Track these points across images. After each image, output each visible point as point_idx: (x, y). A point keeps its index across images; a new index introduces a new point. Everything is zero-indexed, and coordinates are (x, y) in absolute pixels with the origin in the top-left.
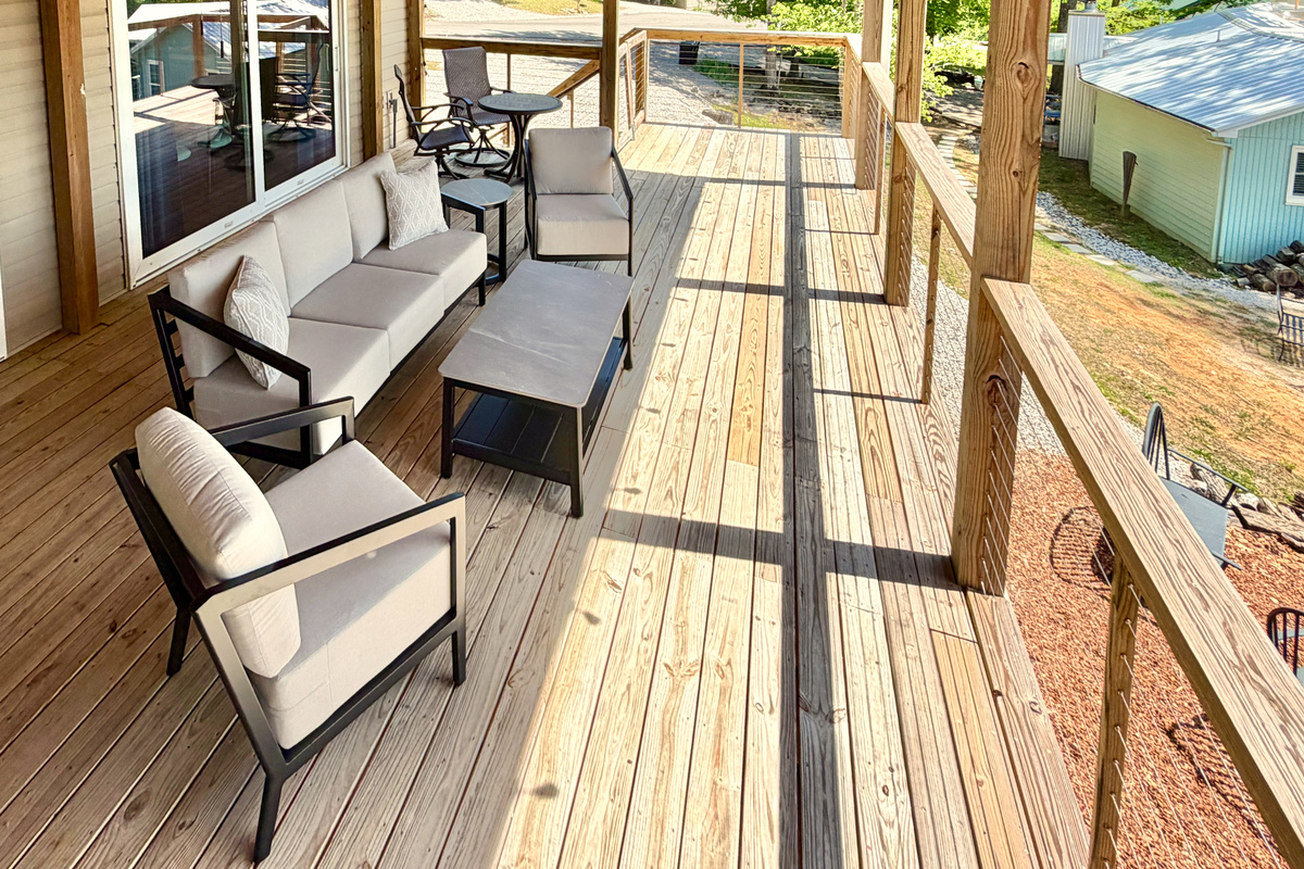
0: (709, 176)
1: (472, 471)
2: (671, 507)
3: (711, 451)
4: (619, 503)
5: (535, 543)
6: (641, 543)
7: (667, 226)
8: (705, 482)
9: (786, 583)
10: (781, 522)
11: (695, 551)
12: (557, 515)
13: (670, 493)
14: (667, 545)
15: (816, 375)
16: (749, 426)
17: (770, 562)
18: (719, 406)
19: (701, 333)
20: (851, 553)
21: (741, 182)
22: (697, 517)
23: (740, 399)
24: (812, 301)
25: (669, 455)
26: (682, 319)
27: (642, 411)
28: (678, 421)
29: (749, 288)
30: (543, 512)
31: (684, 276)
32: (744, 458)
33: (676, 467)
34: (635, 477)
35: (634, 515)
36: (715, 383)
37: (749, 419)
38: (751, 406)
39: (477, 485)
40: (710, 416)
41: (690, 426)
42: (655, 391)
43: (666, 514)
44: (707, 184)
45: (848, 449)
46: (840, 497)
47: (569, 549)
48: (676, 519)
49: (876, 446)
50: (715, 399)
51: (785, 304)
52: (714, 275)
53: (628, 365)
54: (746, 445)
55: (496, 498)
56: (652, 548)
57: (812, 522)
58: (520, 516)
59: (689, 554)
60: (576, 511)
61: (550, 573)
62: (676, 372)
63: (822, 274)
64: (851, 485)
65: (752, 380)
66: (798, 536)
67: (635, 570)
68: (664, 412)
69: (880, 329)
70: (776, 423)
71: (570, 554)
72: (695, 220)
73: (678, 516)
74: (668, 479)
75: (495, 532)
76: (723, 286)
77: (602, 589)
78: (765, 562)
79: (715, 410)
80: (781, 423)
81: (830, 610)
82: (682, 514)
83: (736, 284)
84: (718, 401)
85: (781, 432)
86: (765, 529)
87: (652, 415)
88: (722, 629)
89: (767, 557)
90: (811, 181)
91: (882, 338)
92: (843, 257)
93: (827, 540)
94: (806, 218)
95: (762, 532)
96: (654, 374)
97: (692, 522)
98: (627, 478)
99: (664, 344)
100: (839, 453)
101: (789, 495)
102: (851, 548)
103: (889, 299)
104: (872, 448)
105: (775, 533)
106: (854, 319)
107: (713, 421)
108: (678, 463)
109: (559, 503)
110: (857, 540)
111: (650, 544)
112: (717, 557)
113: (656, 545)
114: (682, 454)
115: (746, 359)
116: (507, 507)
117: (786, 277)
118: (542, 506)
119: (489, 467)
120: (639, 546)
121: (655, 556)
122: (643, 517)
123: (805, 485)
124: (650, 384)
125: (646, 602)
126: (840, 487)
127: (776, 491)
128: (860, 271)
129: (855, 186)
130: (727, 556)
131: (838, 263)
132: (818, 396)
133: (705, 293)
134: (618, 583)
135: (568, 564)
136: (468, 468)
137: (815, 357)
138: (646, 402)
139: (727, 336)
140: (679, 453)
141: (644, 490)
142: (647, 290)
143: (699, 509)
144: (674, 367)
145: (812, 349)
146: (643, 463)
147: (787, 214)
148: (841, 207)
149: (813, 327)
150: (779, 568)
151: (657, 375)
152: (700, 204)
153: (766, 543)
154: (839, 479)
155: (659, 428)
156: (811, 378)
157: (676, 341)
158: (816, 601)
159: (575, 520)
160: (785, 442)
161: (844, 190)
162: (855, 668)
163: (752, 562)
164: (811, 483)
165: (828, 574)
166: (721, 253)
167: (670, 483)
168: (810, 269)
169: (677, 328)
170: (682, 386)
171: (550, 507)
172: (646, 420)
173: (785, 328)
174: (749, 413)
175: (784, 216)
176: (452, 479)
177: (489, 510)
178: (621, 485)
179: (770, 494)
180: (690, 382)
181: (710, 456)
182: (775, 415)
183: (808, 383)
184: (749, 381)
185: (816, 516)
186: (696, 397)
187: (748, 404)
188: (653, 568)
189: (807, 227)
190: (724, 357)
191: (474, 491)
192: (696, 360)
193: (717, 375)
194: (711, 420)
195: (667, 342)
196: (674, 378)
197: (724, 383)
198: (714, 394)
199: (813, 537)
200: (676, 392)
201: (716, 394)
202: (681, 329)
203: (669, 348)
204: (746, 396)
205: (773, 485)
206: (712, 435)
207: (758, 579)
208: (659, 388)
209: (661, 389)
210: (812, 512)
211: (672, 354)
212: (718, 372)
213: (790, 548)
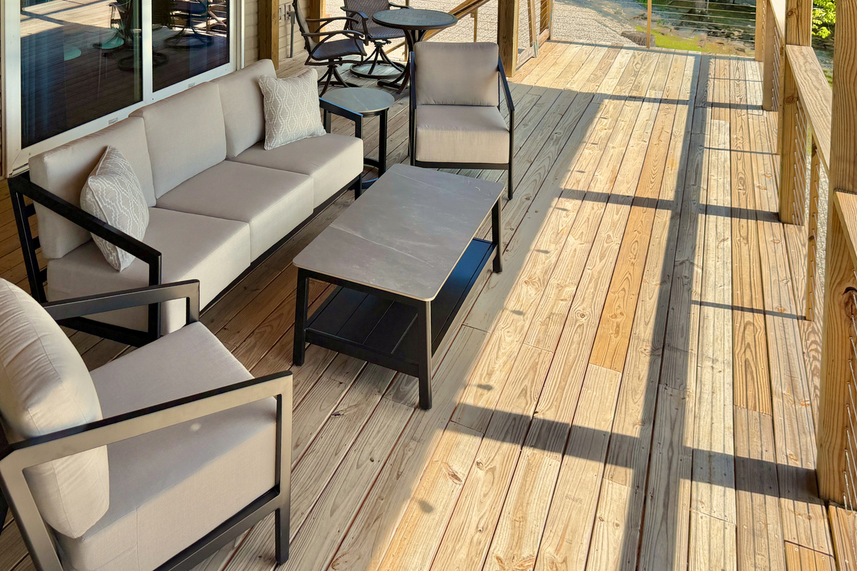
0: (610, 93)
1: (325, 360)
2: (523, 405)
3: (574, 354)
4: (470, 397)
5: (378, 432)
6: (487, 437)
7: (558, 140)
8: (563, 383)
9: (636, 487)
10: (639, 427)
11: (544, 449)
12: (405, 407)
13: (524, 391)
14: (514, 441)
15: (696, 288)
16: (617, 333)
17: (622, 465)
18: (587, 312)
19: (579, 242)
20: (710, 461)
21: (643, 100)
22: (550, 416)
23: (611, 305)
24: (701, 217)
25: (529, 355)
26: (560, 228)
27: (507, 313)
28: (542, 324)
29: (635, 202)
30: (391, 403)
31: (568, 187)
32: (608, 363)
33: (534, 367)
34: (490, 374)
35: (484, 411)
36: (587, 288)
37: (618, 326)
38: (622, 314)
39: (328, 374)
40: (577, 321)
41: (555, 329)
42: (523, 294)
43: (518, 411)
44: (606, 101)
45: (720, 359)
46: (706, 407)
47: (413, 438)
48: (528, 417)
49: (750, 359)
50: (584, 305)
51: (672, 218)
52: (600, 187)
53: (497, 268)
54: (611, 351)
55: (345, 387)
56: (498, 443)
57: (672, 429)
58: (368, 405)
59: (537, 452)
60: (425, 404)
61: (390, 461)
62: (547, 277)
63: (716, 191)
64: (719, 396)
65: (627, 289)
66: (655, 442)
67: (478, 464)
68: (529, 315)
69: (770, 246)
70: (646, 331)
71: (413, 444)
72: (588, 134)
73: (531, 414)
74: (524, 379)
75: (339, 419)
76: (608, 198)
77: (442, 480)
78: (616, 464)
79: (583, 316)
80: (652, 331)
81: (680, 516)
82: (535, 412)
83: (623, 196)
84: (588, 306)
85: (650, 339)
86: (620, 432)
87: (516, 316)
88: (561, 526)
89: (620, 461)
90: (716, 101)
91: (772, 254)
92: (740, 175)
93: (685, 448)
94: (707, 137)
95: (617, 435)
96: (524, 277)
97: (544, 421)
98: (481, 375)
99: (539, 251)
100: (710, 364)
101: (651, 401)
102: (710, 456)
103: (783, 218)
104: (746, 361)
105: (631, 437)
106: (744, 234)
107: (580, 326)
108: (537, 364)
109: (409, 395)
110: (718, 449)
111: (497, 439)
112: (566, 457)
113: (504, 440)
114: (542, 356)
115: (622, 269)
116: (356, 396)
117: (677, 192)
118: (390, 397)
119: (344, 357)
120: (486, 441)
121: (500, 451)
122: (493, 413)
123: (670, 393)
124: (519, 288)
125: (485, 495)
126: (706, 396)
127: (638, 397)
128: (756, 189)
129: (762, 108)
130: (577, 456)
131: (734, 180)
132: (695, 309)
133: (588, 204)
134: (460, 475)
135: (410, 453)
136: (321, 357)
137: (697, 270)
138: (511, 304)
139: (606, 245)
140: (540, 354)
141: (497, 387)
142: (528, 199)
143: (553, 409)
144: (546, 272)
145: (696, 263)
146: (501, 361)
147: (686, 132)
148: (745, 127)
149: (699, 241)
150: (630, 472)
151: (526, 279)
152: (596, 120)
153: (620, 447)
154: (707, 388)
155: (522, 329)
156: (690, 290)
157: (552, 247)
158: (666, 506)
159: (423, 412)
160: (654, 350)
161: (750, 111)
163: (602, 465)
164: (676, 392)
165: (682, 480)
166: (611, 167)
167: (526, 382)
168: (704, 186)
169: (554, 236)
170: (552, 292)
171: (399, 397)
172: (509, 321)
173: (669, 240)
174: (618, 320)
175: (683, 133)
176: (304, 366)
177: (337, 398)
178: (475, 381)
179: (630, 400)
180: (560, 287)
181: (571, 359)
182: (647, 324)
183: (686, 295)
184: (624, 289)
185: (678, 423)
186: (565, 303)
187: (619, 311)
188: (497, 463)
189: (706, 145)
190: (599, 266)
191: (324, 379)
192: (569, 267)
193: (590, 283)
194: (577, 325)
195: (542, 249)
196: (544, 283)
197: (595, 290)
198: (583, 300)
199: (671, 444)
200: (544, 297)
201: (586, 300)
202: (558, 237)
203: (543, 254)
204: (618, 304)
205: (635, 391)
206: (576, 338)
207: (606, 481)
208: (527, 292)
209: (530, 292)
210: (673, 419)
211: (546, 260)
212: (591, 279)
213: (645, 452)
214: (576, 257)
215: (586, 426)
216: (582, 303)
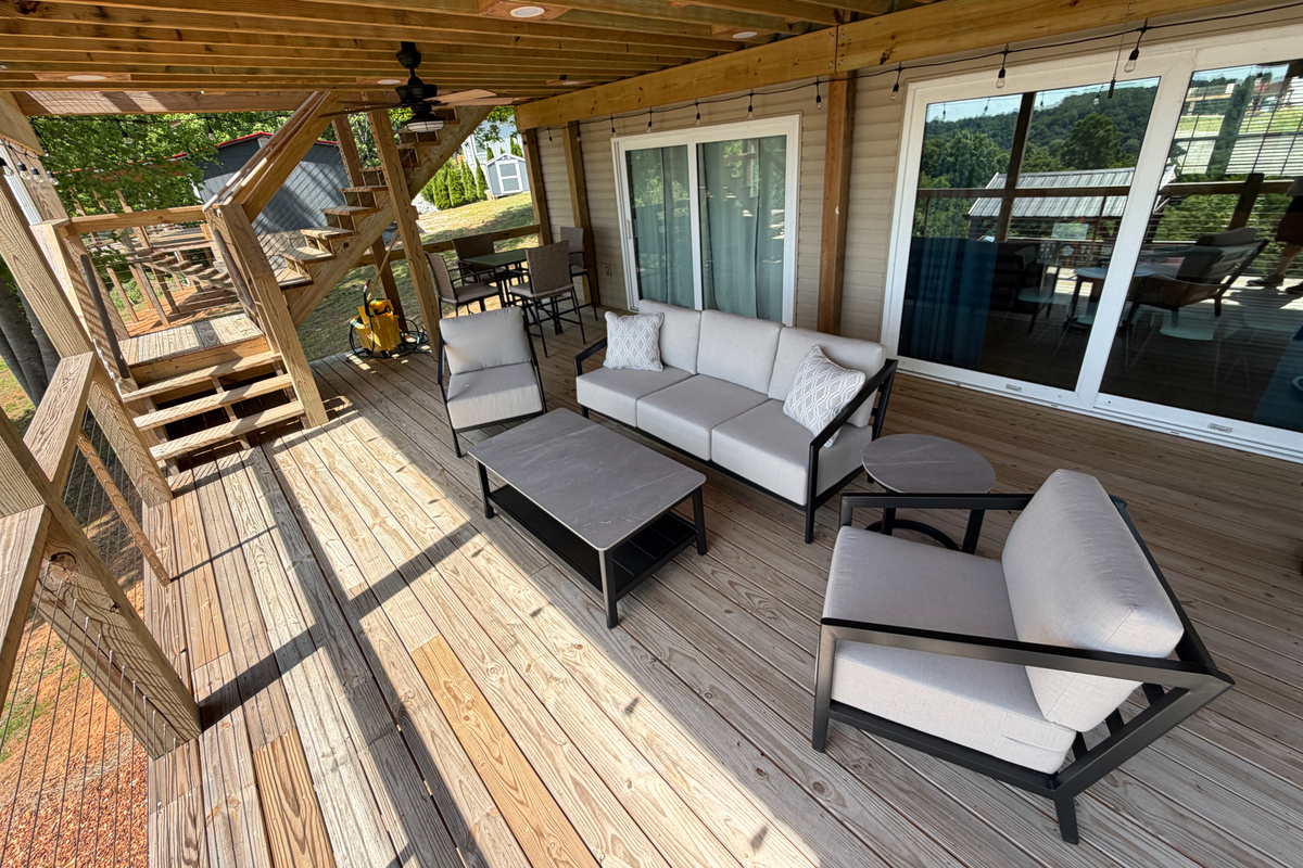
3: (459, 627)
8: (442, 601)
9: (343, 594)
10: (365, 627)
16: (447, 687)
17: (359, 597)
18: (495, 680)
20: (301, 652)
25: (484, 594)
27: (544, 602)
32: (427, 649)
37: (454, 695)
40: (492, 660)
41: (498, 633)
42: (564, 633)
50: (506, 684)
54: (433, 663)
57: (340, 650)
66: (347, 628)
68: (529, 620)
78: (362, 594)
79: (493, 671)
81: (307, 605)
86: (375, 611)
87: (535, 608)
89: (362, 598)
93: (323, 645)
95: (375, 608)
96: (589, 649)
99: (636, 701)
101: (369, 654)
102: (302, 656)
105: (365, 615)
107: (484, 658)
108: (474, 594)
114: (477, 603)
127: (382, 647)
138: (551, 613)
140: (480, 602)
144: (587, 680)
146: (494, 570)
150: (351, 597)
151: (585, 650)
162: (283, 591)
163: (371, 585)
172: (532, 599)
174: (461, 704)
179: (384, 639)
181: (456, 623)
192: (581, 717)
193: (540, 724)
194: (487, 657)
195: (639, 708)
196: (567, 664)
197: (521, 718)
198: (514, 689)
199: (335, 639)
200: (546, 650)
201: (513, 693)
203: (627, 703)
204: (482, 726)
205: (388, 649)
206: (473, 644)
207: (362, 580)
208: (562, 638)
209: (561, 640)
210: (344, 657)
211: (614, 699)
212: (543, 729)
213: (350, 616)
214: (601, 747)
215: (399, 593)
216: (511, 684)
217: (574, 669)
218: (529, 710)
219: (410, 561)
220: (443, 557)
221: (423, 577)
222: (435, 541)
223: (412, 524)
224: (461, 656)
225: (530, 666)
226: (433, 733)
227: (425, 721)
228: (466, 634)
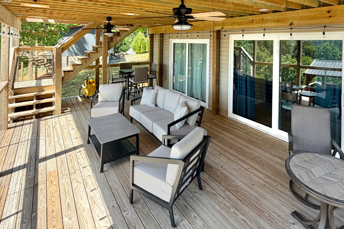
9: (38, 157)
25: (74, 161)
26: (95, 206)
32: (52, 172)
40: (66, 176)
41: (72, 171)
54: (52, 175)
66: (35, 165)
99: (95, 189)
101: (36, 171)
107: (64, 175)
114: (71, 163)
123: (31, 176)
127: (41, 170)
138: (88, 168)
144: (86, 183)
157: (92, 194)
163: (47, 156)
169: (95, 200)
174: (52, 185)
179: (42, 168)
181: (63, 167)
192: (79, 191)
193: (68, 191)
194: (65, 175)
195: (95, 190)
196: (84, 179)
197: (65, 189)
198: (67, 183)
199: (30, 167)
200: (81, 176)
201: (66, 184)
202: (93, 200)
203: (93, 189)
204: (54, 190)
206: (64, 172)
208: (87, 174)
209: (86, 174)
210: (30, 172)
211: (90, 188)
212: (68, 192)
213: (37, 162)
214: (80, 197)
215: (53, 159)
216: (67, 182)
217: (85, 181)
218: (68, 188)
219: (60, 152)
220: (69, 152)
221: (61, 156)
222: (70, 148)
223: (67, 143)
224: (59, 174)
225: (74, 178)
226: (41, 189)
227: (41, 187)
228: (63, 170)
